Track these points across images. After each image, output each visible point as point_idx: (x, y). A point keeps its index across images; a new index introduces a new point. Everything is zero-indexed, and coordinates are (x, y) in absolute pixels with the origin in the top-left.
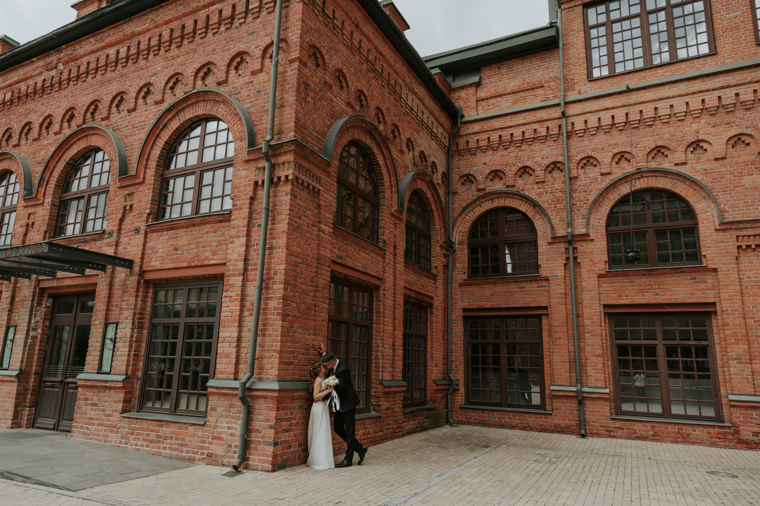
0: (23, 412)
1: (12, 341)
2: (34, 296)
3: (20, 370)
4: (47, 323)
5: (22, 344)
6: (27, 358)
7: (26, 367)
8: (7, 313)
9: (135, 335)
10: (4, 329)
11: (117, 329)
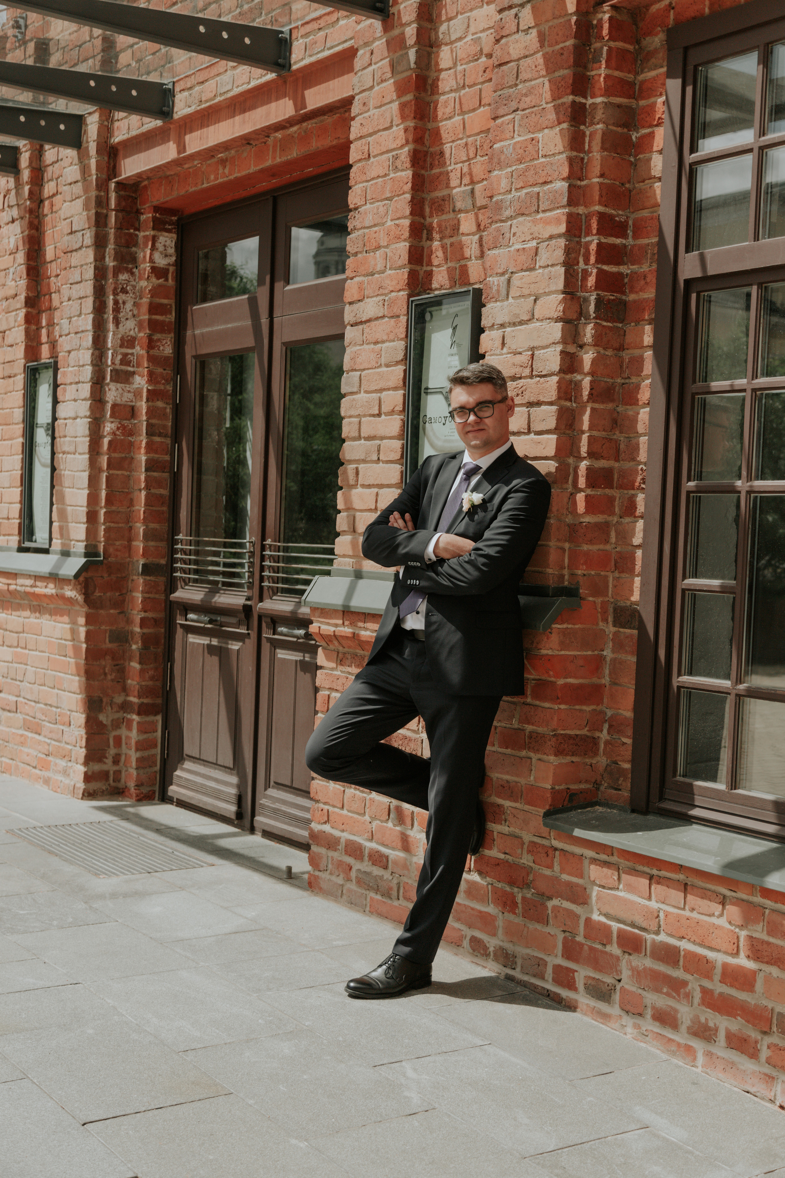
0: (123, 732)
1: (52, 429)
2: (100, 221)
3: (90, 552)
4: (167, 349)
5: (84, 443)
6: (109, 501)
7: (107, 539)
8: (22, 313)
9: (588, 358)
10: (20, 380)
11: (477, 330)
